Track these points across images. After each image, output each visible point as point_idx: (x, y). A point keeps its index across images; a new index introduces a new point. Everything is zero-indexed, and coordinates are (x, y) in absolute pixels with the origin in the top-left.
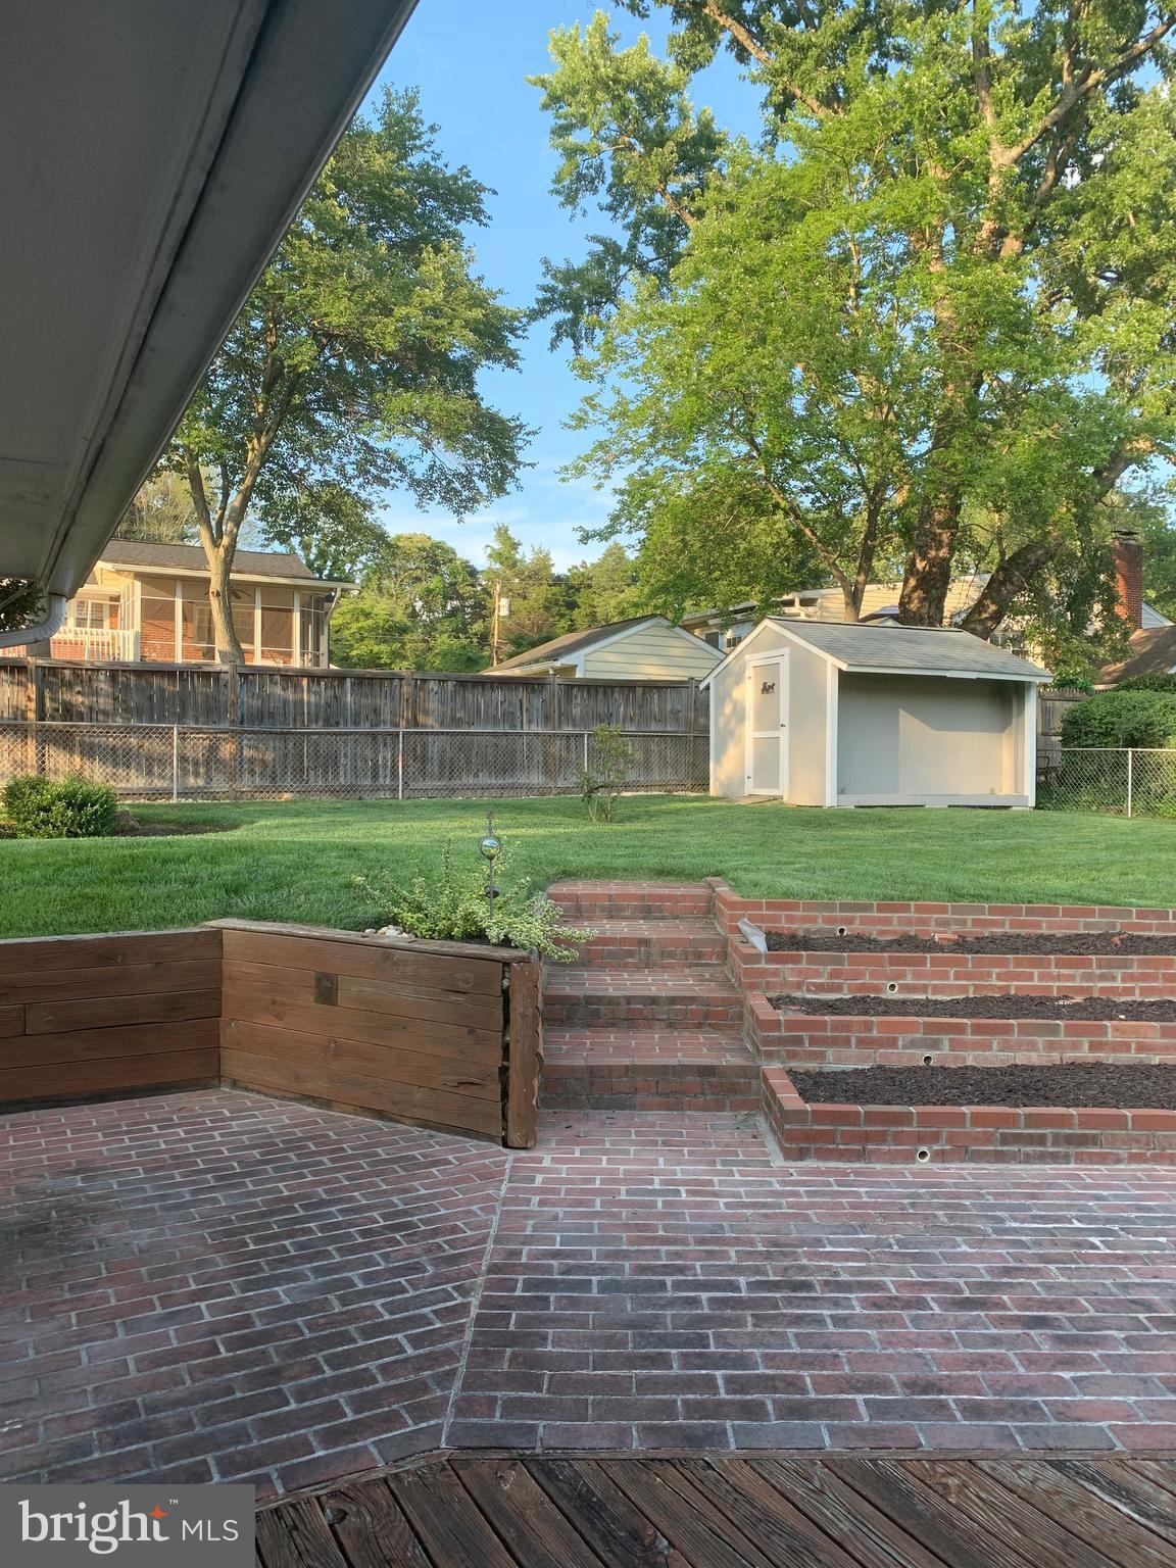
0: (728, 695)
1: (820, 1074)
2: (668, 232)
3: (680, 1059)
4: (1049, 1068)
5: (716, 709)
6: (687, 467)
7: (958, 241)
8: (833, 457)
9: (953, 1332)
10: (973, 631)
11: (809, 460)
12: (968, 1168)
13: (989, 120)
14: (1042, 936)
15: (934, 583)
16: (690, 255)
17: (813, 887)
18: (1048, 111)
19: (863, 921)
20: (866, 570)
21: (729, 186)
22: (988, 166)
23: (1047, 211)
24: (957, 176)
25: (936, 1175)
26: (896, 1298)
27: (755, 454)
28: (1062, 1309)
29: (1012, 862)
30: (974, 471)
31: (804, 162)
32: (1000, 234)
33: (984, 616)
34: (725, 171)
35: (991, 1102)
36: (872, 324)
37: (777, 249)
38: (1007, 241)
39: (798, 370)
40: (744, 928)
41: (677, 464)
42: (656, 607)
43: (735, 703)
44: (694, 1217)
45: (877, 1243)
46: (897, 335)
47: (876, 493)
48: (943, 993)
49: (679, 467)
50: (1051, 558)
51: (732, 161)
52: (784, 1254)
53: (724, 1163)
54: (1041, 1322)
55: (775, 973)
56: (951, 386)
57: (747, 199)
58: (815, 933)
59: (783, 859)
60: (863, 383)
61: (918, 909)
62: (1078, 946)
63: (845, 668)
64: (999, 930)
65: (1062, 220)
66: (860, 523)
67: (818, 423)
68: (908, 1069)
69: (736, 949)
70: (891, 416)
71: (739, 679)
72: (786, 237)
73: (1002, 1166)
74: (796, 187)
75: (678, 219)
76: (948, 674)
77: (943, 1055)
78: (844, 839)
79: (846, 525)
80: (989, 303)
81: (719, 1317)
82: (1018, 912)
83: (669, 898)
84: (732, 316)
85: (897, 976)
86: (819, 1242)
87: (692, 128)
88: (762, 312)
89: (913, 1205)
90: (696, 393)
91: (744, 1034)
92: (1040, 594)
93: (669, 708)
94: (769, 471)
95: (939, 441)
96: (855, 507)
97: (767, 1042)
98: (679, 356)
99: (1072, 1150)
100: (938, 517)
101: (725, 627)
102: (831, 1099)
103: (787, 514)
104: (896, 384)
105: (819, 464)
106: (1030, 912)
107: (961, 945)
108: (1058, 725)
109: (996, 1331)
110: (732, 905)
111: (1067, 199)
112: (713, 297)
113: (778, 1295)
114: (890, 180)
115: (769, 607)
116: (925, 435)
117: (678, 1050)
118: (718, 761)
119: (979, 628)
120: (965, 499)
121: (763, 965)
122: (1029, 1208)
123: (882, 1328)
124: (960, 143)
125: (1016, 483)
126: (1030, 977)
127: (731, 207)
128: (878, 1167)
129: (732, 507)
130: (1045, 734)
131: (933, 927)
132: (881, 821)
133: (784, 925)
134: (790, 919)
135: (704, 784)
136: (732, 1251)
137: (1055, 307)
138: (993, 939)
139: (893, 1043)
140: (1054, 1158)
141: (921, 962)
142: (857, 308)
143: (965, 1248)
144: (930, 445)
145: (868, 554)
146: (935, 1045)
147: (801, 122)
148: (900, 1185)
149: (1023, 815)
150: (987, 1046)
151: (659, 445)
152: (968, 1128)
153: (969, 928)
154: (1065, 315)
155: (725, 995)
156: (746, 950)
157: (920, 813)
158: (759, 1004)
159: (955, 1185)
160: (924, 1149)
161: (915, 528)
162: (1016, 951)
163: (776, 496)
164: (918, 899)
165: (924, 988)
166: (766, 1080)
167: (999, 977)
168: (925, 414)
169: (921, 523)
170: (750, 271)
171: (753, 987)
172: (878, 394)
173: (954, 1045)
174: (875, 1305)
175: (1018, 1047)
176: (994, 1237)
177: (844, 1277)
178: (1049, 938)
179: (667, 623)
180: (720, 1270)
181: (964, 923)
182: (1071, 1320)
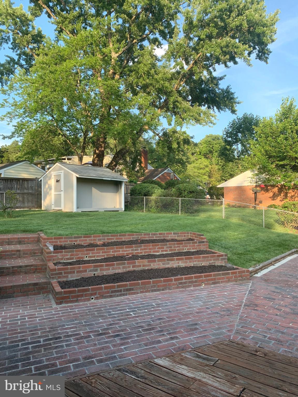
0: (47, 183)
1: (67, 281)
2: (29, 59)
3: (28, 282)
4: (123, 273)
5: (43, 186)
6: (34, 121)
7: (105, 73)
8: (74, 122)
9: (97, 342)
10: (110, 169)
11: (68, 123)
12: (103, 301)
13: (111, 46)
14: (123, 241)
15: (100, 156)
16: (35, 65)
17: (67, 233)
18: (124, 47)
19: (80, 241)
20: (83, 151)
21: (46, 49)
22: (111, 57)
23: (125, 70)
24: (104, 58)
25: (95, 303)
26: (83, 336)
27: (53, 120)
28: (123, 331)
29: (117, 224)
30: (109, 129)
31: (66, 47)
32: (114, 74)
33: (113, 165)
34: (45, 45)
35: (109, 283)
36: (84, 90)
37: (58, 68)
38: (116, 75)
39: (65, 99)
40: (48, 245)
41: (32, 120)
42: (26, 158)
43: (49, 185)
44: (29, 325)
45: (79, 323)
46: (90, 94)
47: (85, 133)
48: (99, 257)
49: (32, 121)
50: (128, 152)
51: (46, 42)
52: (54, 330)
53: (39, 309)
54: (118, 335)
55: (55, 256)
56: (104, 108)
57: (50, 53)
58: (67, 245)
59: (60, 226)
60: (82, 105)
61: (94, 237)
62: (131, 243)
63: (78, 176)
64: (113, 240)
65: (128, 73)
66: (82, 140)
67: (70, 113)
68: (89, 277)
69: (45, 251)
70: (89, 114)
71: (50, 178)
72: (61, 65)
73: (111, 299)
74: (64, 53)
75: (32, 56)
76: (104, 179)
77: (98, 273)
78: (77, 220)
79: (78, 140)
80: (111, 89)
81: (34, 351)
82: (117, 236)
83: (26, 238)
84: (47, 83)
85: (87, 254)
86: (64, 325)
87: (36, 32)
88: (55, 83)
89: (89, 312)
90: (36, 102)
91: (47, 273)
92: (125, 160)
93: (30, 186)
94: (57, 125)
95: (101, 121)
96: (81, 136)
97: (52, 275)
98: (32, 92)
99: (128, 292)
100: (101, 140)
101: (47, 164)
102: (69, 288)
103: (62, 136)
104: (90, 106)
105: (71, 124)
106: (120, 236)
107: (104, 245)
108: (129, 191)
109: (107, 340)
110: (44, 239)
111: (129, 68)
112: (41, 77)
113: (51, 342)
114: (87, 55)
115: (58, 160)
116: (97, 120)
117: (28, 280)
118: (44, 200)
119: (111, 168)
120: (107, 136)
121: (52, 254)
122: (117, 308)
123: (78, 345)
124: (104, 50)
125: (119, 134)
126: (120, 251)
127: (46, 55)
128: (81, 303)
129: (48, 133)
130: (127, 193)
131: (97, 241)
132: (88, 215)
133: (59, 243)
134: (60, 242)
135: (40, 207)
136: (39, 332)
137: (127, 93)
138: (111, 243)
139: (86, 271)
140: (124, 295)
141: (94, 250)
142: (80, 86)
143: (101, 321)
144: (99, 122)
145: (84, 148)
146: (96, 270)
147: (65, 36)
148: (86, 307)
149: (121, 212)
150: (109, 269)
151: (27, 115)
152: (104, 290)
153: (106, 240)
154: (130, 95)
155: (41, 263)
156: (47, 251)
157: (97, 213)
158: (51, 265)
159: (100, 305)
160: (93, 297)
161: (95, 142)
162: (117, 245)
163: (59, 131)
164: (94, 234)
165: (94, 257)
166: (52, 285)
167: (112, 252)
168: (97, 114)
169: (97, 141)
170: (51, 72)
171: (49, 260)
172: (85, 108)
173: (101, 270)
174: (77, 339)
175: (116, 269)
176: (109, 316)
177: (70, 333)
178: (124, 242)
179: (29, 163)
180: (35, 338)
181: (104, 239)
182: (124, 334)
